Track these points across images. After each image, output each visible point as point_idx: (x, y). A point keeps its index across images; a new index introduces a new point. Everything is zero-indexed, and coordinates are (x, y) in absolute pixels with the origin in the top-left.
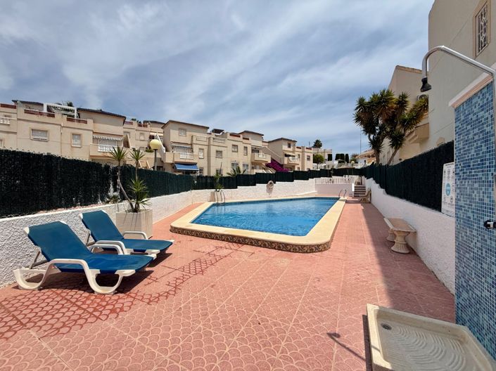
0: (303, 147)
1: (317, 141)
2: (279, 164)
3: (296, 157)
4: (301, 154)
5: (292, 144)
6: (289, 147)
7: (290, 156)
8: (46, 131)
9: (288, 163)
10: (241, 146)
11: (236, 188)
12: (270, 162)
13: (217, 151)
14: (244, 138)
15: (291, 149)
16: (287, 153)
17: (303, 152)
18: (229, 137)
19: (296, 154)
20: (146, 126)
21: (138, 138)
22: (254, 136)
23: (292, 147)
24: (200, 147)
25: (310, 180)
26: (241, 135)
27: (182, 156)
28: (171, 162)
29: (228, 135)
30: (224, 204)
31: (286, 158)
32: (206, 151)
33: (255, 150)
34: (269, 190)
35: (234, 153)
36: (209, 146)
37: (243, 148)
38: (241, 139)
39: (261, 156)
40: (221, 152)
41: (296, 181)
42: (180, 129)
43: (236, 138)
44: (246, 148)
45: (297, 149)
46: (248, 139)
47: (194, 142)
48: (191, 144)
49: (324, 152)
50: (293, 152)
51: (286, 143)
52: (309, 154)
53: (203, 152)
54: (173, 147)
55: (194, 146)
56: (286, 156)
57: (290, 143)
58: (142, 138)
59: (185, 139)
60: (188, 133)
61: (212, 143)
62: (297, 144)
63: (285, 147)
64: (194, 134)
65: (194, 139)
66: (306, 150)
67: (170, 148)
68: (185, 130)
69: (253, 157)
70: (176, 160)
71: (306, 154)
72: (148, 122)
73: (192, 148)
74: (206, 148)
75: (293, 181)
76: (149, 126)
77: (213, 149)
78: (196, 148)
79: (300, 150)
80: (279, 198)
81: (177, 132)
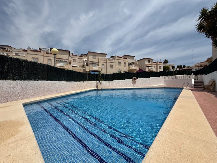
0: (157, 62)
1: (165, 60)
2: (143, 71)
3: (153, 67)
4: (156, 65)
5: (151, 61)
6: (149, 62)
7: (149, 67)
8: (38, 58)
9: (148, 71)
10: (123, 62)
11: (113, 81)
12: (138, 70)
13: (110, 65)
14: (124, 58)
15: (150, 63)
16: (148, 65)
17: (157, 65)
18: (117, 58)
19: (153, 65)
20: (82, 57)
21: (79, 62)
22: (130, 57)
23: (150, 62)
24: (103, 63)
25: (161, 77)
26: (123, 57)
27: (93, 68)
28: (89, 70)
29: (116, 57)
30: (102, 90)
31: (147, 68)
32: (105, 65)
33: (130, 64)
34: (134, 83)
35: (119, 66)
36: (107, 63)
37: (124, 63)
38: (123, 59)
39: (133, 67)
40: (113, 65)
41: (151, 78)
42: (93, 55)
43: (120, 59)
44: (125, 63)
45: (153, 63)
46: (127, 59)
47: (100, 61)
48: (98, 62)
49: (170, 65)
50: (152, 64)
51: (148, 60)
52: (161, 66)
53: (104, 66)
54: (90, 64)
55: (100, 63)
56: (147, 67)
57: (150, 60)
58: (80, 62)
59: (95, 60)
60: (97, 57)
61: (108, 61)
62: (153, 61)
63: (147, 63)
64: (99, 57)
65: (100, 59)
66: (159, 63)
67: (89, 64)
68: (96, 56)
69: (129, 67)
70: (91, 70)
71: (159, 66)
72: (83, 55)
73: (99, 64)
74: (105, 64)
75: (149, 78)
76: (83, 56)
77: (109, 64)
78: (100, 64)
79: (156, 64)
80: (140, 87)
81: (92, 57)
